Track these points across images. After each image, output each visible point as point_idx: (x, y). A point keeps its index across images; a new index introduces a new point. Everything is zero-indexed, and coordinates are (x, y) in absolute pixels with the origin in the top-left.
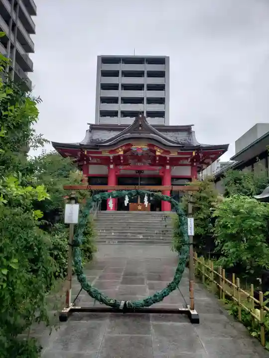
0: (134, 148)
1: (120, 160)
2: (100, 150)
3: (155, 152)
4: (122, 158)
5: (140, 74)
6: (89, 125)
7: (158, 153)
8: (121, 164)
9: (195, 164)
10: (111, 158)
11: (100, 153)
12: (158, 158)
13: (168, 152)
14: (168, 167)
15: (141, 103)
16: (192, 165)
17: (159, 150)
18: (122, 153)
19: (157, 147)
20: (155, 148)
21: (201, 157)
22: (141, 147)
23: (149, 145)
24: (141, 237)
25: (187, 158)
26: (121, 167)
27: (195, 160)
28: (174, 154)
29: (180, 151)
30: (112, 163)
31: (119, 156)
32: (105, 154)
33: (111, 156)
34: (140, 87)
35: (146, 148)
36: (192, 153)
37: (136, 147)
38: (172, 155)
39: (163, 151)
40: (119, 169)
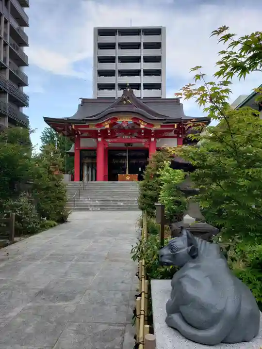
0: (119, 122)
1: (108, 133)
2: (87, 124)
3: (139, 125)
4: (109, 131)
5: (136, 46)
6: (81, 100)
7: (142, 126)
8: (108, 137)
9: (180, 136)
10: (99, 131)
11: (88, 126)
12: (143, 131)
13: (152, 125)
14: (153, 139)
15: (138, 75)
16: (178, 137)
17: (142, 124)
18: (108, 126)
19: (141, 120)
20: (140, 121)
22: (125, 121)
23: (134, 119)
24: (122, 204)
25: (171, 131)
26: (109, 140)
27: (180, 132)
28: (157, 127)
29: (162, 124)
30: (100, 137)
31: (106, 130)
32: (93, 128)
33: (99, 129)
34: (136, 59)
35: (131, 122)
36: (174, 126)
37: (120, 120)
38: (155, 127)
39: (146, 124)
40: (108, 143)
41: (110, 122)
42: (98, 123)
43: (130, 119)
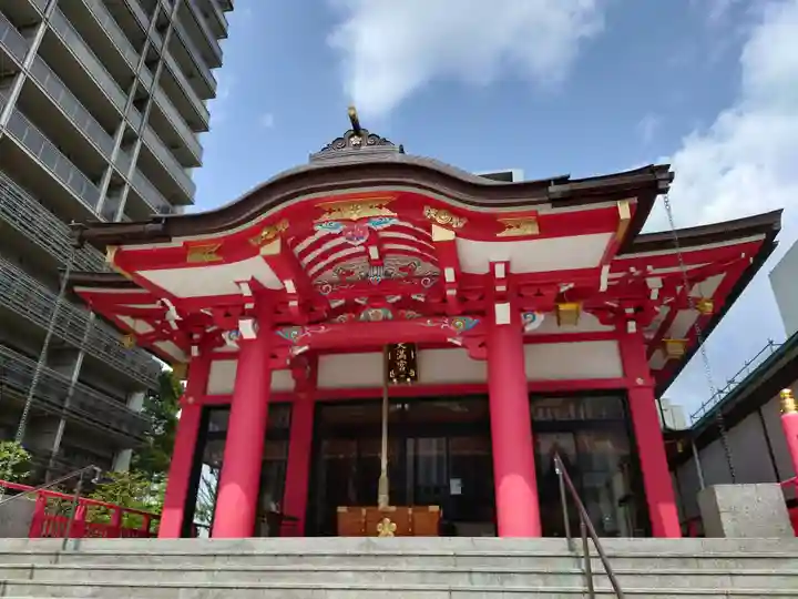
1: (285, 298)
2: (177, 242)
4: (290, 286)
8: (291, 321)
10: (245, 291)
14: (503, 312)
16: (620, 335)
17: (442, 219)
19: (434, 203)
20: (429, 213)
21: (654, 295)
22: (357, 218)
27: (630, 311)
30: (247, 314)
35: (384, 219)
37: (335, 215)
38: (503, 234)
39: (465, 221)
40: (288, 345)
41: (283, 226)
42: (230, 232)
43: (380, 207)
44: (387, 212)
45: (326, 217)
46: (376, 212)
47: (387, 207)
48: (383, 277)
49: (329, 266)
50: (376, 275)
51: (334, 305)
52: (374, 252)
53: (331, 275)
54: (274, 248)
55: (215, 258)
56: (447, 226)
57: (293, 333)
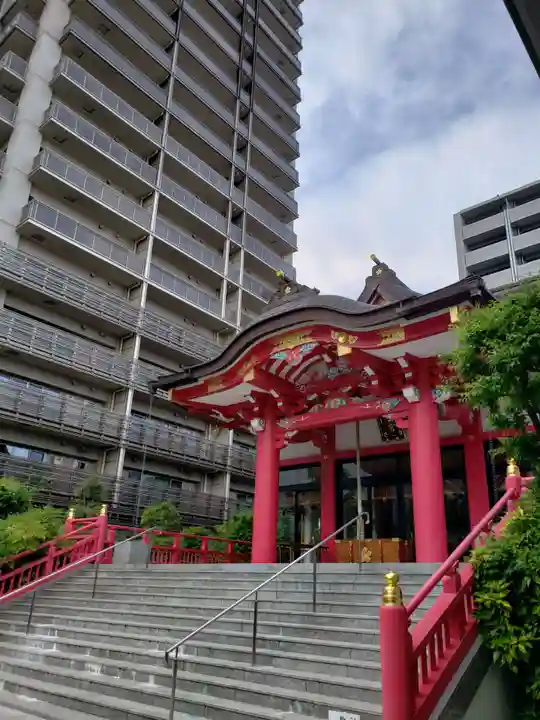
0: (279, 352)
2: (200, 382)
4: (274, 394)
7: (343, 352)
8: (281, 414)
10: (251, 399)
12: (368, 370)
13: (373, 337)
14: (410, 393)
17: (341, 340)
19: (335, 329)
20: (334, 335)
22: (295, 345)
35: (309, 344)
36: (448, 316)
37: (281, 347)
38: (384, 343)
39: (356, 338)
40: (284, 431)
42: (224, 371)
43: (305, 337)
44: (309, 340)
45: (276, 349)
46: (303, 341)
47: (310, 335)
48: (338, 374)
49: (304, 371)
50: (333, 373)
51: (311, 398)
52: (327, 359)
53: (305, 378)
54: (250, 376)
55: (222, 386)
56: (346, 343)
57: (285, 423)
